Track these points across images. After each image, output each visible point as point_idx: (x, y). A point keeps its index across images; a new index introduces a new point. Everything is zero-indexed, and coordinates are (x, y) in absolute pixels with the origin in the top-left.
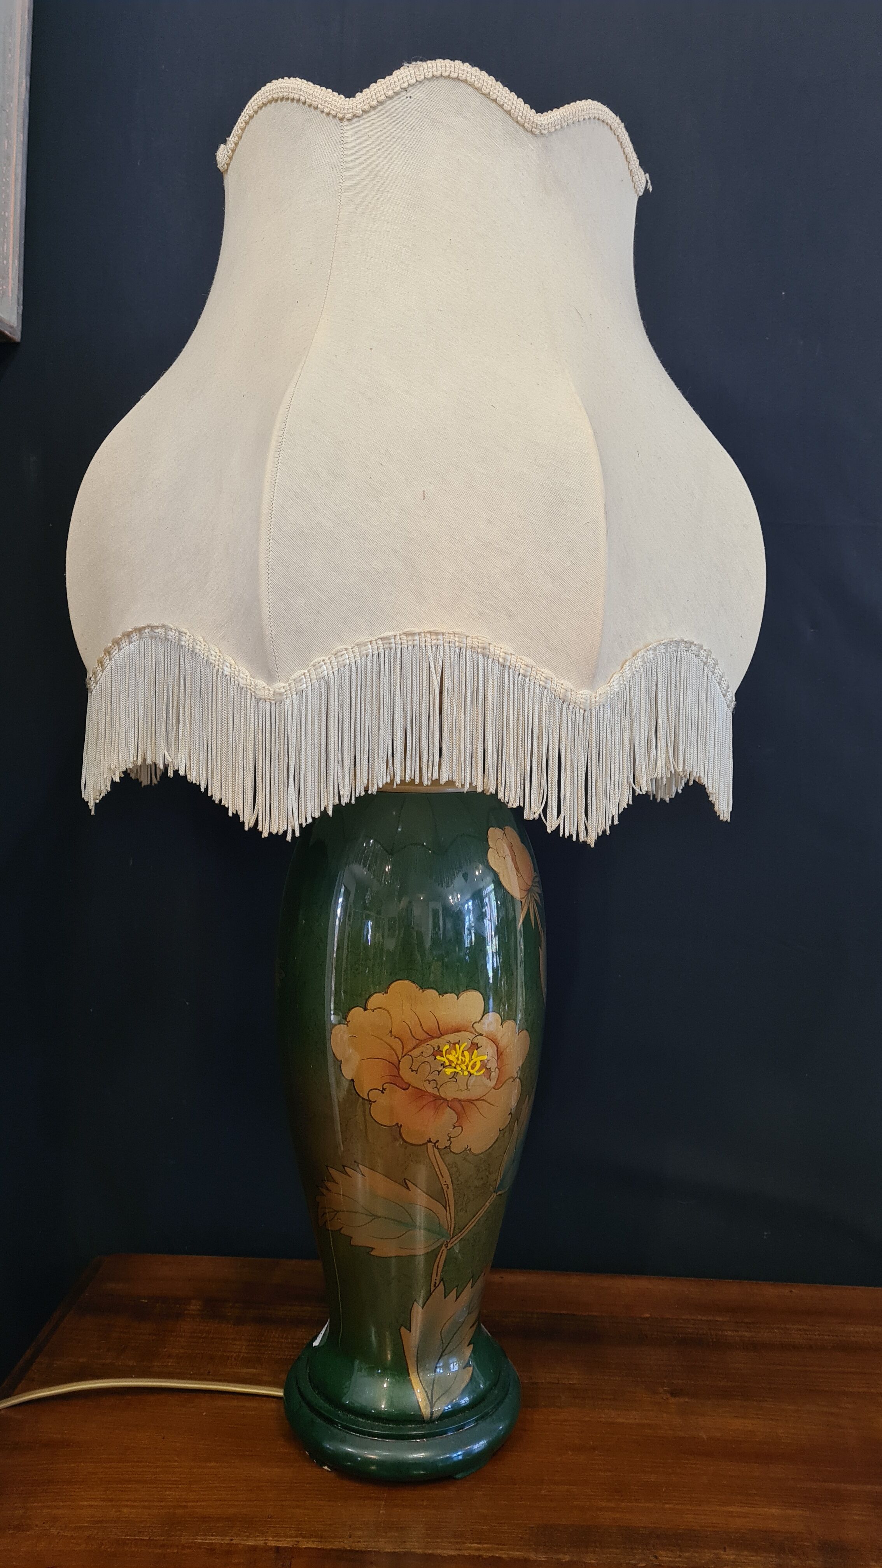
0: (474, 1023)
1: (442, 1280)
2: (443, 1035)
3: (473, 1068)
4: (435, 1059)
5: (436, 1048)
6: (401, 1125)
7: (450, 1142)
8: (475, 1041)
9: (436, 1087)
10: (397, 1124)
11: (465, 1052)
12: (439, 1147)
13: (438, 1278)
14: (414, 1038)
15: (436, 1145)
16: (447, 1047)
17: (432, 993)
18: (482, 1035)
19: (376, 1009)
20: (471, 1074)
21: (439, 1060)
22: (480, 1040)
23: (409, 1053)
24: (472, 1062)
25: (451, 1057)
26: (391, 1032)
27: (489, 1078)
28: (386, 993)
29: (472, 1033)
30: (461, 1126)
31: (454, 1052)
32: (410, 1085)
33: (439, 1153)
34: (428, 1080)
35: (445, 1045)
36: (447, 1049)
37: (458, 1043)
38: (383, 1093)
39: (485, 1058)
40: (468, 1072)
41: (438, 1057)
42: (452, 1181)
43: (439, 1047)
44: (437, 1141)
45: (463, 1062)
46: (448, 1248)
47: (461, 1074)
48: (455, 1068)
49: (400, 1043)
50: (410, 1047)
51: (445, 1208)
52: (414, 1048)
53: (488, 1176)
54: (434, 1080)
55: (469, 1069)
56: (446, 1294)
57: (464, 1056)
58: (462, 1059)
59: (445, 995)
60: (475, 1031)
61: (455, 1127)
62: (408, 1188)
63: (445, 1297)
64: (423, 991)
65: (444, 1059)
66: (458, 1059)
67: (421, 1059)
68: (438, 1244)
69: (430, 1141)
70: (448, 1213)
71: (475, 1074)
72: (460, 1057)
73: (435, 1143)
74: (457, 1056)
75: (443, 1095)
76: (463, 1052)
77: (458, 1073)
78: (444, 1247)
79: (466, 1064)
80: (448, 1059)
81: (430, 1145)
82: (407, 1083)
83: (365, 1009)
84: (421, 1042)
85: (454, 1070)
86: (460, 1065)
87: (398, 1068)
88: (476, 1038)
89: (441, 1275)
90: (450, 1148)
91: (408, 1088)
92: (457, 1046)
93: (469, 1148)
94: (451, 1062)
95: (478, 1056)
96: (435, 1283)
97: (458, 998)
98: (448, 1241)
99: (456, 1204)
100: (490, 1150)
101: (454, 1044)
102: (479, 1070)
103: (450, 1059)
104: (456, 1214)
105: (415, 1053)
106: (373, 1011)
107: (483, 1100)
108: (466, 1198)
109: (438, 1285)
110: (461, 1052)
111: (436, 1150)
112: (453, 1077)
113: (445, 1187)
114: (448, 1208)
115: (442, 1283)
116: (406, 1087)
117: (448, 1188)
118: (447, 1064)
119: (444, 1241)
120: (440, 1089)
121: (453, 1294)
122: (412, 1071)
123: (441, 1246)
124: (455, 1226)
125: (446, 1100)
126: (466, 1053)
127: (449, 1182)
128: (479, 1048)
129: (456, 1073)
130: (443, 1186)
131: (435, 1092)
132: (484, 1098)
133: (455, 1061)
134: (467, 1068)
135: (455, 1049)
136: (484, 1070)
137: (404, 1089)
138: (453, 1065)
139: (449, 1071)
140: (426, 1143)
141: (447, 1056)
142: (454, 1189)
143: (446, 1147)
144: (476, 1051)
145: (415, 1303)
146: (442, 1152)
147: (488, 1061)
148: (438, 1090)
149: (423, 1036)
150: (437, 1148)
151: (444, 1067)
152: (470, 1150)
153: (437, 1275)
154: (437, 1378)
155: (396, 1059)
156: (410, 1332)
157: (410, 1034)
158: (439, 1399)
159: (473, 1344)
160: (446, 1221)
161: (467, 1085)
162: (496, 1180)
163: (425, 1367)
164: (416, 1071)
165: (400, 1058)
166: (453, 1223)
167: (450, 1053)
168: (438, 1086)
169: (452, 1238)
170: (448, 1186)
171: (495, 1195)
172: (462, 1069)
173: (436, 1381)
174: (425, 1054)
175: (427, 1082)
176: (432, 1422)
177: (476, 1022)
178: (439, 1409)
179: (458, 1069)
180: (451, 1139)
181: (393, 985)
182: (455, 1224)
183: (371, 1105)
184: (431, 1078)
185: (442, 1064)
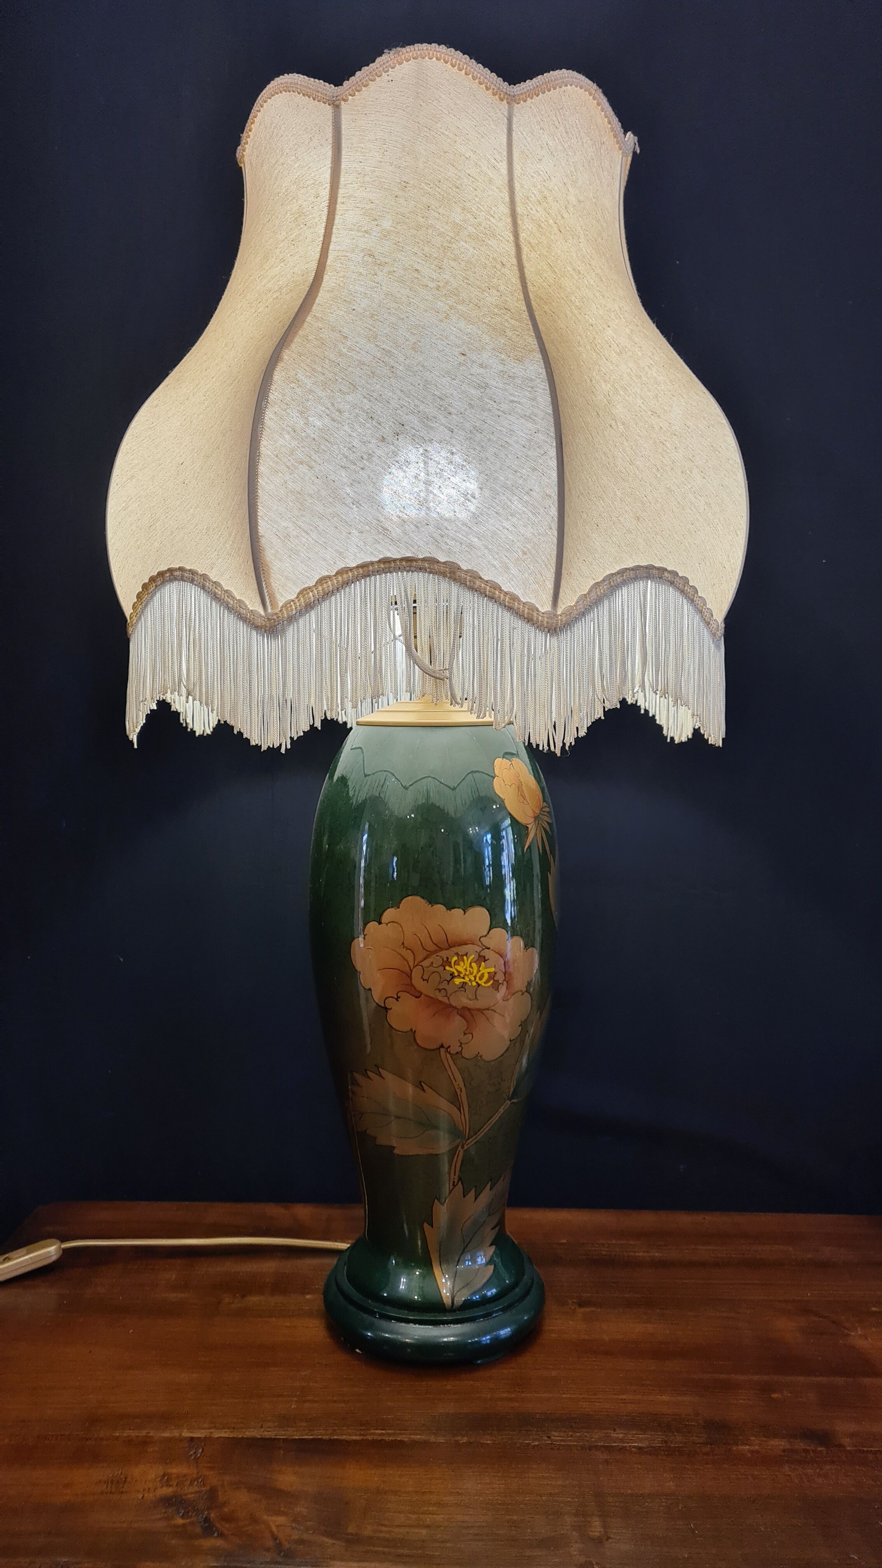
0: (481, 937)
1: (460, 1179)
2: (451, 947)
3: (480, 979)
4: (445, 969)
5: (445, 959)
6: (415, 1031)
7: (461, 1048)
8: (482, 954)
9: (446, 996)
10: (411, 1030)
12: (451, 1052)
13: (456, 1177)
14: (424, 949)
15: (449, 1050)
16: (455, 958)
17: (440, 908)
18: (489, 949)
19: (389, 923)
20: (479, 985)
21: (448, 971)
22: (486, 953)
23: (420, 964)
24: (480, 974)
25: (459, 968)
26: (403, 944)
27: (497, 989)
28: (398, 907)
29: (479, 946)
30: (472, 1034)
31: (462, 963)
32: (421, 994)
33: (451, 1057)
34: (439, 989)
35: (453, 957)
36: (456, 961)
37: (466, 955)
38: (397, 1000)
39: (492, 970)
40: (477, 982)
41: (447, 968)
42: (465, 1086)
43: (447, 958)
44: (449, 1047)
45: (471, 973)
46: (465, 1149)
47: (470, 984)
48: (464, 978)
49: (412, 954)
50: (420, 957)
51: (460, 1110)
52: (425, 959)
53: (500, 1084)
54: (445, 989)
55: (477, 980)
56: (465, 1194)
57: (472, 968)
58: (470, 971)
59: (452, 910)
60: (482, 944)
61: (465, 1034)
62: (424, 1090)
63: (464, 1196)
64: (432, 906)
65: (453, 970)
66: (466, 970)
67: (432, 969)
68: (455, 1144)
69: (442, 1046)
70: (463, 1116)
71: (483, 984)
72: (468, 969)
73: (447, 1049)
74: (465, 967)
75: (453, 1004)
76: (471, 963)
77: (466, 983)
78: (460, 1148)
79: (474, 974)
80: (457, 970)
81: (442, 1050)
82: (419, 992)
83: (380, 923)
84: (430, 954)
85: (462, 980)
87: (410, 978)
88: (483, 952)
89: (459, 1175)
90: (461, 1054)
91: (419, 997)
92: (465, 958)
93: (480, 1054)
94: (459, 972)
95: (485, 968)
96: (454, 1182)
97: (465, 913)
98: (464, 1142)
99: (469, 1107)
100: (500, 1059)
101: (462, 956)
102: (487, 981)
103: (459, 969)
104: (470, 1117)
105: (426, 963)
106: (387, 925)
107: (492, 1010)
108: (479, 1102)
109: (457, 1184)
110: (469, 964)
111: (448, 1055)
112: (462, 987)
113: (458, 1091)
114: (462, 1111)
115: (460, 1183)
116: (418, 995)
117: (461, 1091)
118: (456, 974)
119: (460, 1142)
120: (451, 997)
121: (473, 1193)
122: (424, 980)
123: (458, 1146)
124: (470, 1128)
125: (456, 1008)
126: (474, 965)
127: (462, 1085)
128: (486, 960)
130: (457, 1090)
131: (445, 1000)
132: (493, 1008)
133: (463, 972)
134: (475, 979)
135: (463, 961)
136: (491, 982)
137: (417, 997)
138: (462, 975)
139: (457, 981)
140: (439, 1049)
141: (456, 966)
142: (467, 1093)
143: (458, 1052)
144: (483, 963)
145: (436, 1200)
146: (454, 1057)
147: (495, 973)
148: (448, 998)
149: (432, 948)
150: (449, 1053)
151: (453, 977)
152: (481, 1056)
153: (455, 1175)
154: (458, 1272)
155: (408, 969)
156: (432, 1227)
157: (421, 946)
158: (460, 1289)
159: (495, 1245)
160: (460, 1122)
161: (476, 995)
162: (509, 1088)
163: (447, 1262)
164: (427, 981)
165: (412, 968)
166: (468, 1125)
167: (459, 965)
168: (448, 995)
169: (468, 1139)
170: (461, 1089)
171: (509, 1103)
172: (470, 979)
173: (457, 1274)
174: (434, 965)
175: (437, 991)
176: (453, 1309)
177: (483, 936)
178: (460, 1299)
179: (467, 979)
180: (463, 1045)
181: (404, 900)
182: (470, 1126)
183: (387, 1012)
184: (441, 987)
185: (451, 975)
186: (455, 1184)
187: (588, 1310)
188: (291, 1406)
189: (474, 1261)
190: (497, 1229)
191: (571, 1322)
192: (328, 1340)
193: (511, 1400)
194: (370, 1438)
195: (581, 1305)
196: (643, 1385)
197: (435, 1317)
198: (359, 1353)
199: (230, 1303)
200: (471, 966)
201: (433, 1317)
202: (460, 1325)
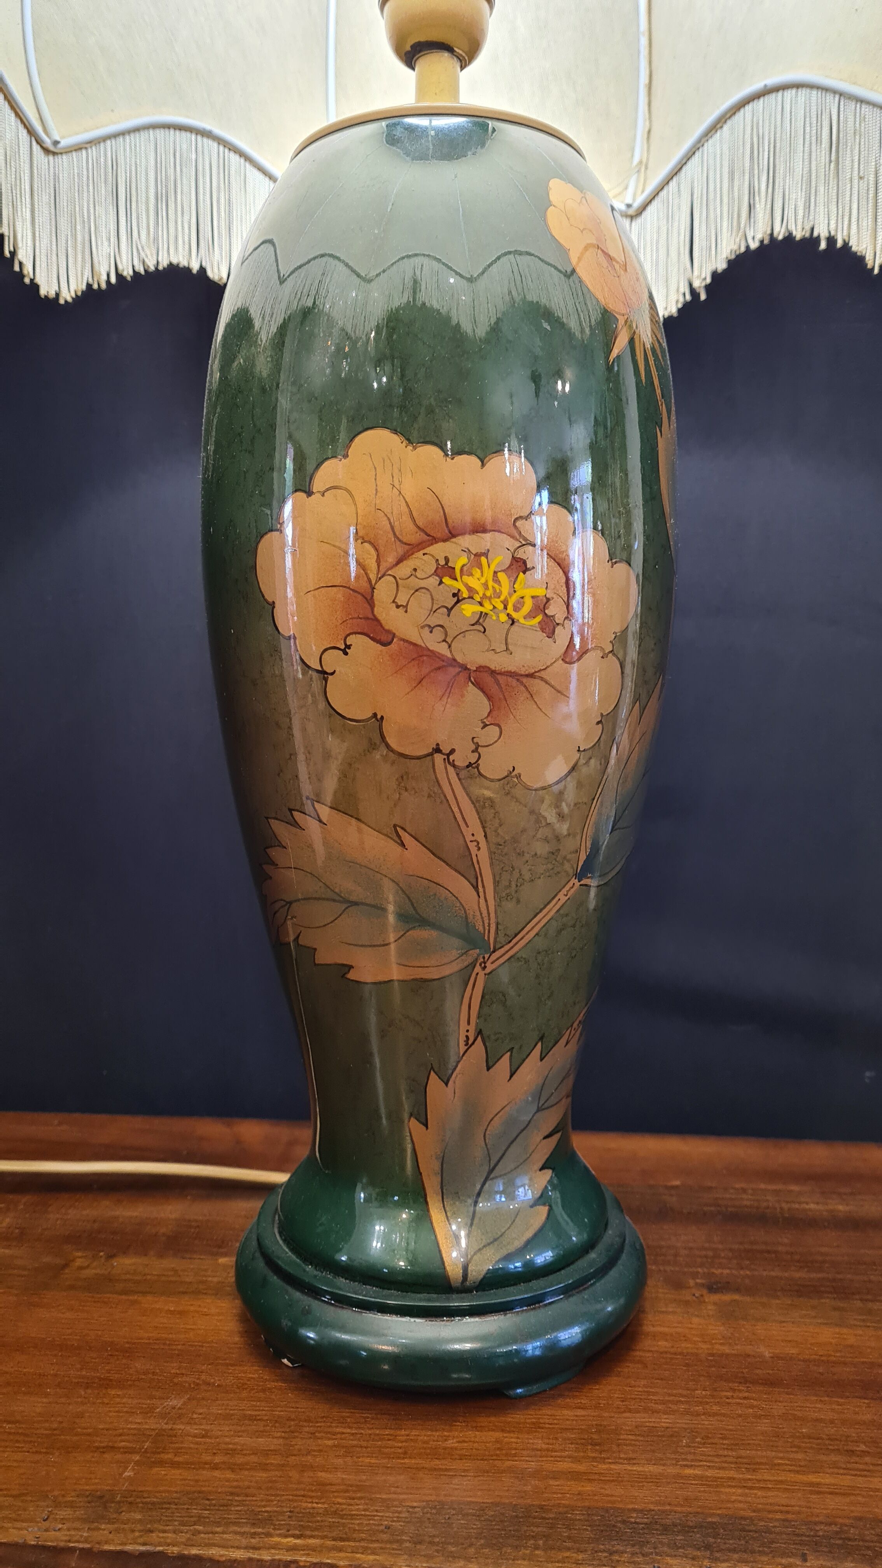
0: (516, 520)
1: (480, 1032)
2: (454, 536)
3: (516, 609)
4: (441, 583)
5: (442, 562)
6: (382, 717)
7: (476, 755)
8: (520, 554)
9: (444, 641)
10: (375, 715)
11: (499, 574)
12: (456, 763)
13: (472, 1028)
14: (400, 541)
15: (451, 758)
16: (463, 560)
17: (432, 452)
18: (533, 545)
19: (328, 490)
20: (513, 621)
21: (448, 586)
22: (527, 554)
23: (390, 572)
24: (515, 597)
25: (473, 582)
27: (551, 634)
28: (346, 456)
29: (513, 537)
30: (499, 726)
31: (477, 572)
32: (394, 635)
33: (458, 774)
34: (429, 626)
35: (459, 557)
36: (464, 566)
37: (486, 555)
38: (346, 654)
39: (541, 592)
40: (508, 615)
42: (486, 836)
43: (447, 560)
44: (453, 751)
45: (497, 595)
46: (488, 970)
47: (494, 618)
48: (481, 604)
49: (373, 551)
50: (391, 559)
51: (476, 888)
52: (399, 561)
53: (558, 841)
54: (441, 626)
55: (510, 609)
56: (491, 1064)
57: (499, 583)
58: (493, 587)
59: (457, 459)
60: (520, 534)
61: (485, 726)
62: (403, 845)
63: (488, 1069)
64: (415, 448)
65: (458, 585)
66: (486, 586)
67: (414, 582)
68: (468, 960)
69: (438, 750)
70: (482, 900)
71: (522, 621)
72: (491, 584)
73: (448, 755)
74: (483, 580)
75: (459, 659)
76: (495, 573)
77: (486, 614)
78: (478, 969)
79: (502, 598)
80: (466, 586)
81: (439, 758)
82: (388, 632)
83: (309, 493)
84: (412, 549)
85: (480, 609)
86: (490, 598)
87: (370, 602)
88: (521, 550)
89: (477, 1023)
90: (477, 767)
91: (390, 643)
92: (483, 559)
93: (516, 773)
94: (470, 589)
95: (526, 587)
96: (468, 1037)
97: (483, 465)
98: (487, 956)
99: (496, 883)
100: (559, 786)
101: (479, 556)
102: (530, 615)
103: (471, 585)
104: (498, 905)
105: (402, 571)
106: (323, 495)
107: (542, 679)
108: (516, 874)
109: (473, 1043)
110: (492, 573)
111: (451, 769)
112: (477, 623)
113: (472, 846)
114: (481, 890)
115: (479, 1038)
116: (386, 639)
117: (479, 849)
118: (465, 594)
119: (478, 955)
120: (453, 645)
121: (504, 1063)
122: (398, 607)
123: (473, 965)
124: (497, 928)
125: (466, 669)
126: (502, 576)
127: (479, 835)
128: (529, 570)
129: (483, 615)
130: (469, 844)
131: (443, 649)
132: (542, 674)
133: (481, 590)
134: (505, 608)
135: (480, 567)
136: (539, 618)
137: (384, 644)
138: (477, 598)
139: (469, 609)
140: (431, 754)
141: (465, 578)
142: (491, 853)
143: (470, 765)
144: (521, 576)
145: (432, 1073)
146: (463, 774)
147: (548, 600)
148: (450, 646)
149: (415, 537)
150: (454, 766)
151: (458, 601)
152: (519, 776)
153: (469, 1023)
154: (478, 1215)
155: (366, 585)
156: (427, 1128)
157: (391, 535)
158: (480, 1250)
159: (553, 1169)
160: (478, 914)
161: (506, 644)
162: (577, 851)
163: (457, 1195)
164: (406, 607)
165: (373, 582)
166: (493, 920)
167: (471, 574)
168: (449, 640)
169: (494, 952)
170: (478, 843)
171: (577, 884)
172: (494, 607)
173: (476, 1221)
174: (418, 574)
175: (427, 629)
176: (464, 1288)
177: (521, 517)
178: (481, 1268)
179: (487, 608)
180: (480, 749)
181: (357, 440)
182: (497, 924)
183: (326, 680)
184: (433, 621)
185: (454, 595)
186: (470, 1042)
187: (727, 1297)
188: (121, 1474)
189: (511, 1196)
190: (557, 1136)
191: (695, 1320)
192: (237, 1339)
193: (576, 1476)
194: (266, 1556)
195: (713, 1288)
196: (852, 1453)
197: (429, 1300)
198: (287, 1366)
199: (81, 1268)
200: (496, 580)
201: (425, 1300)
202: (477, 1319)
